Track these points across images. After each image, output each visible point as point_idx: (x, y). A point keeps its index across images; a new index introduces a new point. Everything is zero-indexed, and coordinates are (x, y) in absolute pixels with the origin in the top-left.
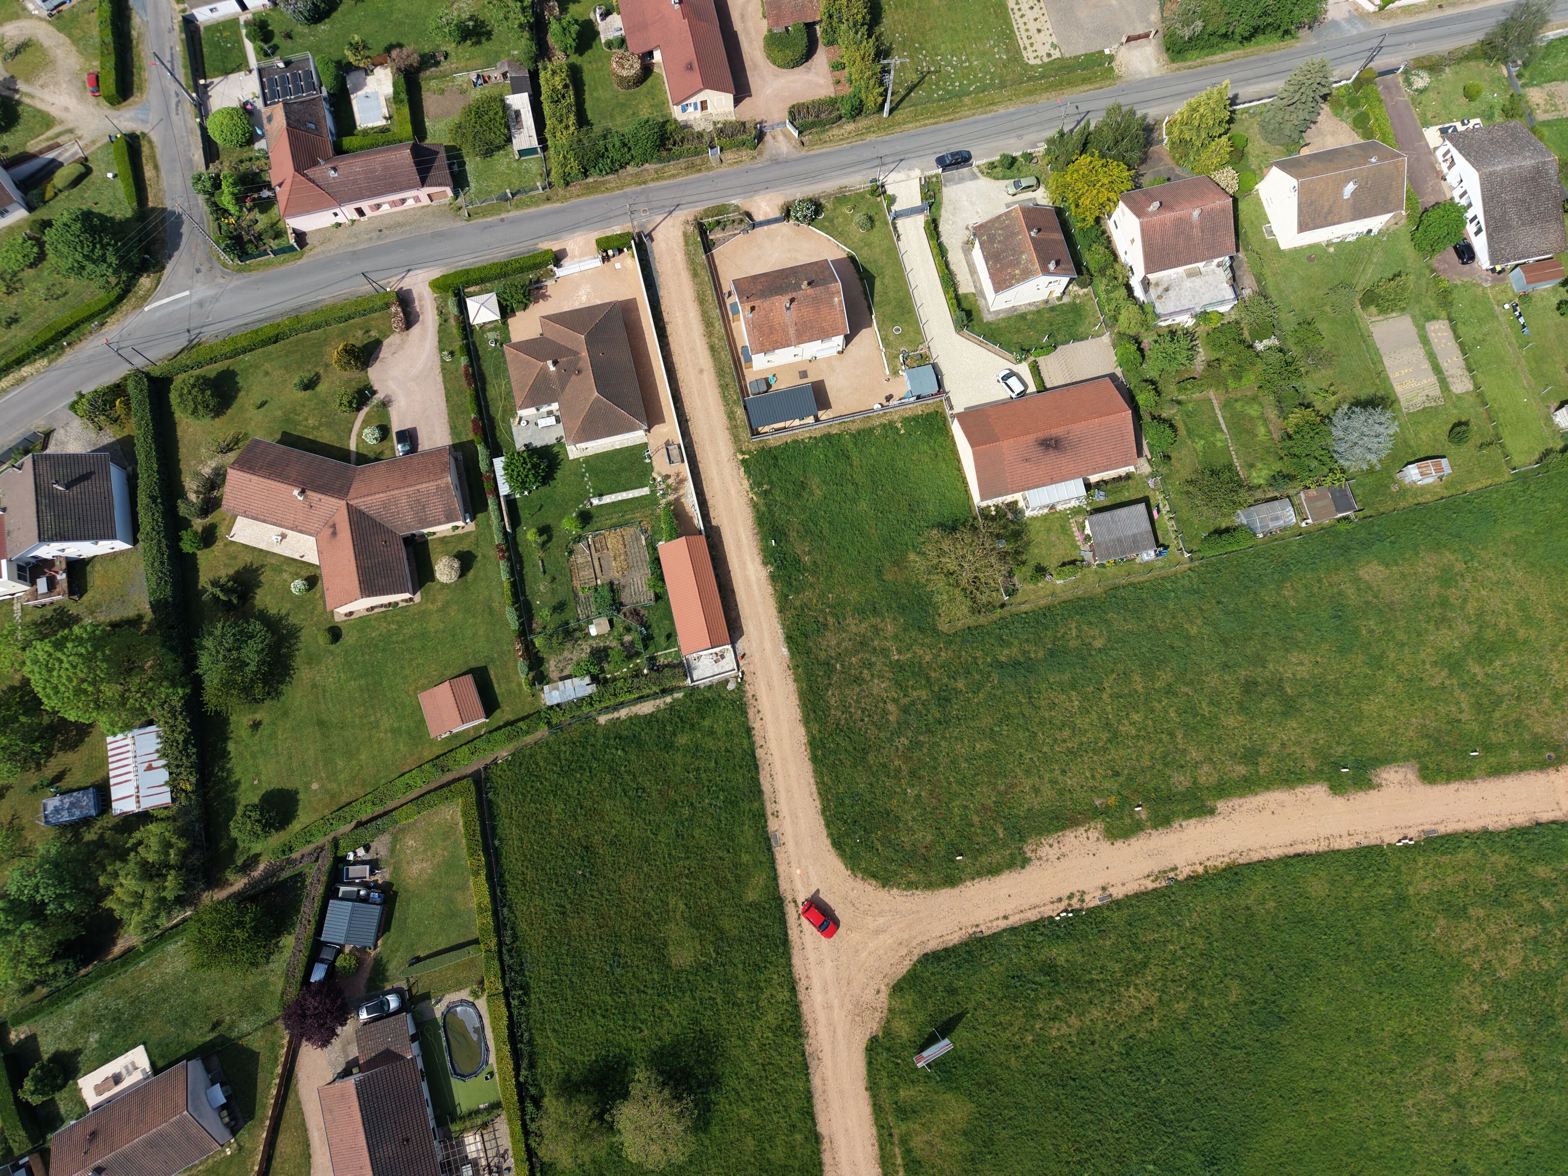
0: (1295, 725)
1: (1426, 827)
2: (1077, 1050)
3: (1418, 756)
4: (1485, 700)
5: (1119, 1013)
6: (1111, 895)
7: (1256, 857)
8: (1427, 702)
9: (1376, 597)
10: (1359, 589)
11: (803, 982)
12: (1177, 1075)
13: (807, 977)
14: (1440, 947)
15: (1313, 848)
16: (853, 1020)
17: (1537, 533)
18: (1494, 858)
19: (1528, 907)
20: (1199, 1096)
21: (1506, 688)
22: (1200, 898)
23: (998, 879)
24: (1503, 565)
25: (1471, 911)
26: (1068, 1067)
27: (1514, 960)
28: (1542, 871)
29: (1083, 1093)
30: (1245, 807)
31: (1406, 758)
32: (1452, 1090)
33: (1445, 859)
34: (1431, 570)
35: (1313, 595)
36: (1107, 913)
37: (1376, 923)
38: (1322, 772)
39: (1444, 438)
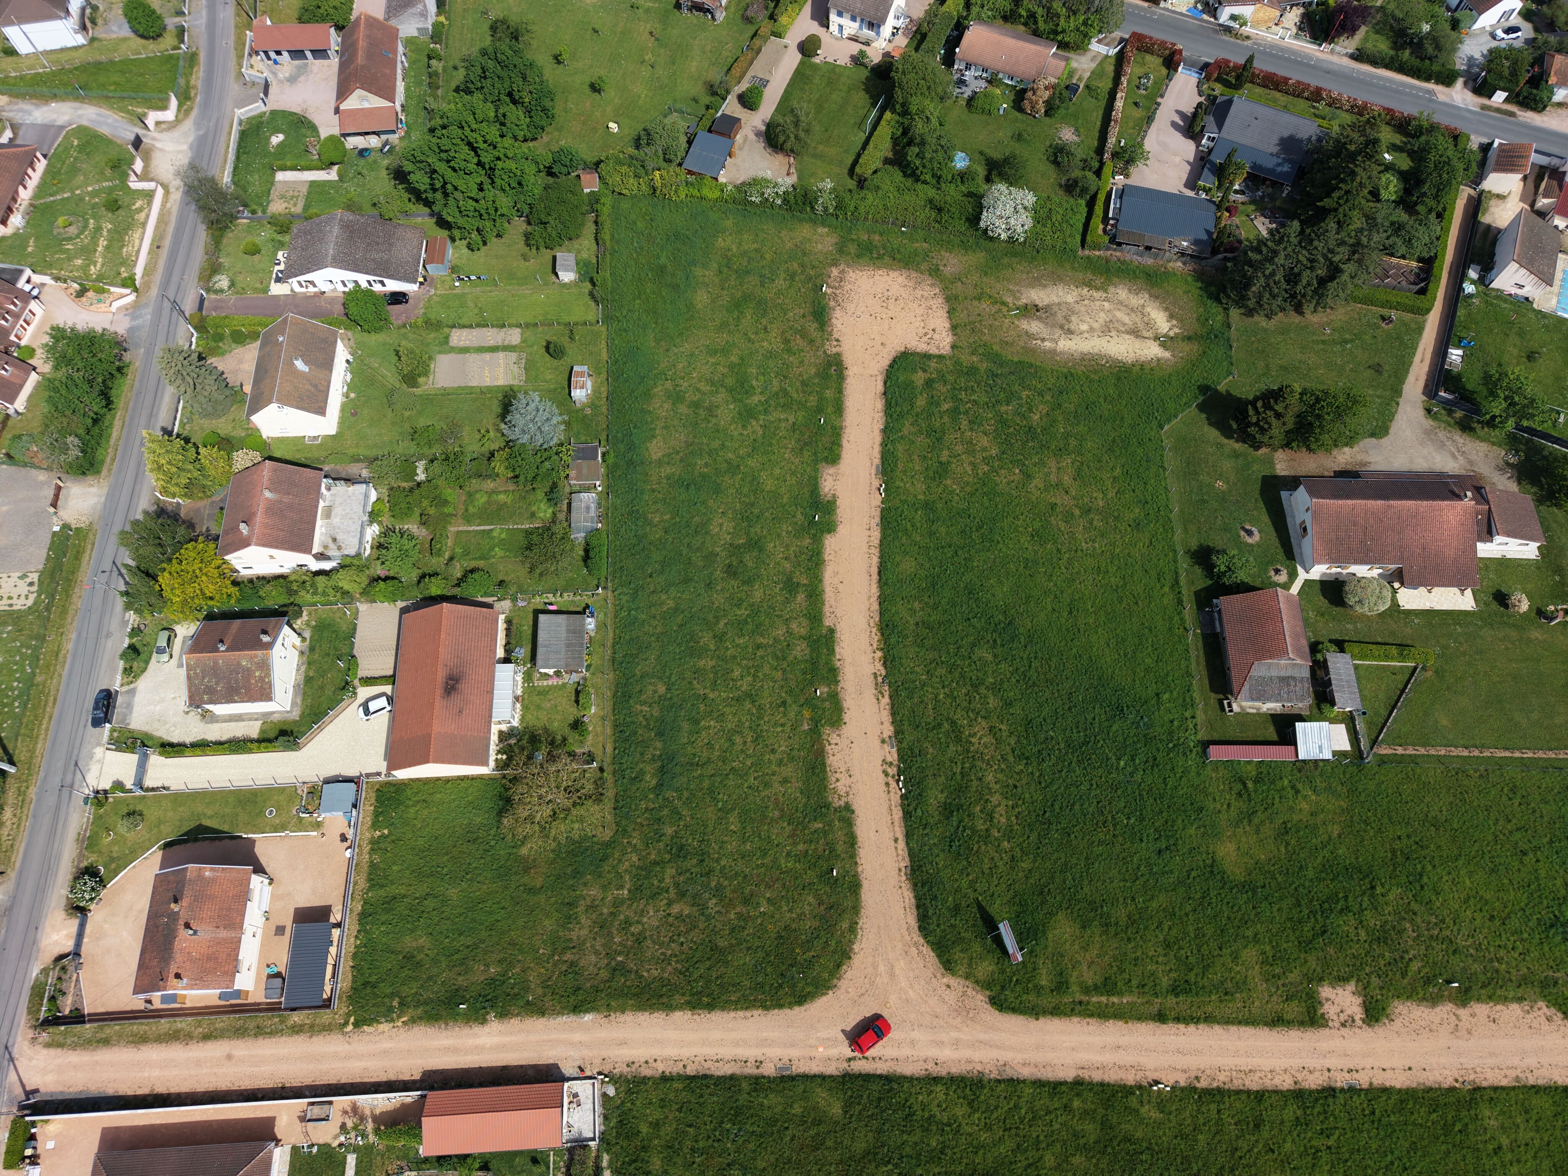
0: (772, 545)
1: (873, 472)
2: (1020, 802)
3: (816, 462)
4: (782, 401)
5: (992, 757)
6: (890, 737)
7: (876, 606)
8: (774, 441)
9: (678, 453)
10: (668, 463)
11: (929, 1067)
12: (1048, 721)
13: (925, 1061)
14: (968, 489)
15: (875, 560)
16: (972, 1019)
17: (656, 323)
18: (905, 431)
19: (946, 419)
20: (1066, 707)
21: (775, 382)
22: (904, 661)
23: (859, 839)
24: (676, 354)
25: (944, 459)
26: (1034, 815)
27: (984, 441)
28: (921, 402)
29: (1057, 807)
30: (833, 603)
31: (816, 470)
32: (1077, 512)
33: (900, 465)
34: (666, 405)
35: (664, 500)
36: (905, 745)
37: (943, 530)
38: (814, 535)
39: (556, 363)
